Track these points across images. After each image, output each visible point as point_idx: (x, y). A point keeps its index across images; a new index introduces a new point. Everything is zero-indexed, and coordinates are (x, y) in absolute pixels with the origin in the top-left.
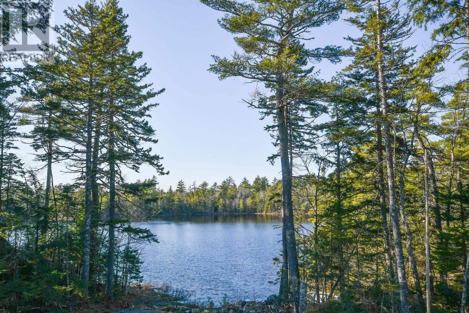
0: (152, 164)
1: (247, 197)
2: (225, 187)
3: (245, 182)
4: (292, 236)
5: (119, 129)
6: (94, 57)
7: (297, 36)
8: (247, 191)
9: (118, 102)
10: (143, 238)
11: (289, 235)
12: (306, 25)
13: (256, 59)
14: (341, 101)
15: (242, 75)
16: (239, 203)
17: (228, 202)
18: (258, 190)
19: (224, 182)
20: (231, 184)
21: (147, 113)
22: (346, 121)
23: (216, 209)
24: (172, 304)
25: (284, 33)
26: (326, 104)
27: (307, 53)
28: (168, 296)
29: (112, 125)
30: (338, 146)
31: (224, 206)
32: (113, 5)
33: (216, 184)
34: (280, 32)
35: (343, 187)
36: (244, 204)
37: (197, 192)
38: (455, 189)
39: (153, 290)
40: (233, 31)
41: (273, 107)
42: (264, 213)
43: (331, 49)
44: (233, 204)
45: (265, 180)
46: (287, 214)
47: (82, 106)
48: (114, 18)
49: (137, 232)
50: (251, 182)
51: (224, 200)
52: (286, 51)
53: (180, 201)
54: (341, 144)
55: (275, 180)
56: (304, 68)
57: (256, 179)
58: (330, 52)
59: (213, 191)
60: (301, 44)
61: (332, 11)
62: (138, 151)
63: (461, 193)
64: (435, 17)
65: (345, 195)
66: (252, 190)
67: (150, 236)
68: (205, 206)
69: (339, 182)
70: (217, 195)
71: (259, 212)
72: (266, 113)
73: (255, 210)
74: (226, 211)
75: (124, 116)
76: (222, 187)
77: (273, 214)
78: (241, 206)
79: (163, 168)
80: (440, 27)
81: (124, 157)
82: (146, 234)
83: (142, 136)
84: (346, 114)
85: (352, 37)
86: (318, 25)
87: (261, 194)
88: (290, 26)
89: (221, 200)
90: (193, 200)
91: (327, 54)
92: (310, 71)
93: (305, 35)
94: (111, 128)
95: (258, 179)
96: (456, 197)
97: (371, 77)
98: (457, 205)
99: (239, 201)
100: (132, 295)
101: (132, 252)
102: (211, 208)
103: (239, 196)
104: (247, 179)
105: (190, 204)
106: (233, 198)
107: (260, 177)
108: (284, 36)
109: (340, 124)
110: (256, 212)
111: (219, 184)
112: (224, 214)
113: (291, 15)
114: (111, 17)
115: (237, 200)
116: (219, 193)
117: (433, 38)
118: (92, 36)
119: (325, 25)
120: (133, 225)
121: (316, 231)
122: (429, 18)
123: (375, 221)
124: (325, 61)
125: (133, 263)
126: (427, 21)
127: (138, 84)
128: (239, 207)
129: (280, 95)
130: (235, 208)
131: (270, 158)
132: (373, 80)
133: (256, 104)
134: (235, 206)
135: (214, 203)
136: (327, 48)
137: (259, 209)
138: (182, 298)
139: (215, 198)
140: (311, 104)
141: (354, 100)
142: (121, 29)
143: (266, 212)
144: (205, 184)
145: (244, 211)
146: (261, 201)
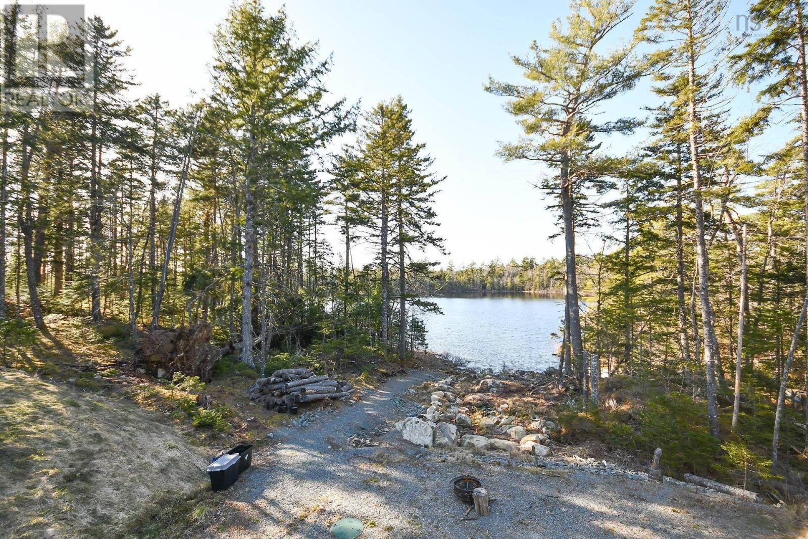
0: (435, 245)
1: (514, 275)
2: (493, 267)
3: (513, 262)
4: (576, 312)
5: (407, 214)
6: (386, 151)
7: (586, 112)
8: (515, 270)
9: (405, 191)
10: (431, 310)
11: (573, 312)
12: (596, 100)
13: (538, 140)
14: (633, 177)
15: (526, 157)
16: (507, 281)
17: (496, 280)
18: (526, 269)
19: (492, 262)
20: (498, 264)
21: (432, 198)
22: (638, 197)
23: (484, 287)
24: (453, 368)
25: (570, 110)
26: (614, 180)
27: (595, 129)
28: (448, 362)
29: (401, 211)
30: (628, 224)
31: (492, 284)
32: (399, 102)
33: (484, 264)
34: (566, 109)
35: (631, 266)
36: (512, 282)
37: (466, 271)
38: (771, 267)
39: (434, 355)
40: (516, 114)
41: (556, 186)
42: (532, 292)
43: (624, 122)
44: (501, 282)
46: (571, 292)
47: (376, 196)
48: (401, 115)
49: (426, 305)
50: (519, 262)
51: (492, 278)
52: (574, 129)
53: (450, 279)
54: (630, 222)
55: (544, 259)
56: (591, 144)
57: (525, 258)
58: (622, 125)
59: (481, 271)
60: (589, 119)
61: (627, 80)
62: (422, 234)
63: (778, 272)
64: (761, 77)
65: (633, 273)
66: (520, 269)
67: (435, 309)
68: (473, 284)
69: (627, 260)
70: (485, 274)
71: (527, 290)
72: (547, 194)
73: (523, 288)
74: (494, 289)
75: (410, 203)
76: (490, 267)
77: (541, 292)
78: (509, 285)
80: (767, 88)
81: (411, 240)
82: (433, 307)
83: (426, 220)
84: (639, 190)
85: (649, 106)
86: (610, 97)
88: (576, 103)
89: (489, 278)
90: (462, 278)
91: (619, 128)
92: (598, 147)
93: (593, 109)
94: (400, 214)
96: (771, 276)
97: (671, 148)
98: (771, 285)
99: (507, 279)
100: (418, 359)
101: (418, 322)
102: (480, 286)
103: (506, 274)
104: (515, 259)
105: (459, 283)
106: (501, 276)
107: (529, 257)
108: (570, 113)
109: (631, 199)
110: (524, 290)
111: (488, 263)
112: (493, 291)
113: (578, 90)
114: (398, 114)
115: (504, 279)
116: (487, 272)
117: (758, 100)
118: (384, 133)
119: (619, 94)
120: (423, 300)
121: (599, 308)
122: (753, 78)
123: (671, 300)
124: (616, 135)
125: (419, 331)
126: (750, 82)
127: (422, 174)
128: (507, 285)
129: (564, 175)
130: (503, 287)
131: (550, 237)
132: (674, 151)
133: (540, 185)
134: (503, 284)
135: (482, 281)
136: (620, 121)
137: (527, 287)
138: (461, 364)
139: (483, 277)
140: (597, 181)
141: (650, 175)
142: (407, 124)
143: (535, 290)
144: (474, 264)
145: (512, 289)
146: (529, 280)
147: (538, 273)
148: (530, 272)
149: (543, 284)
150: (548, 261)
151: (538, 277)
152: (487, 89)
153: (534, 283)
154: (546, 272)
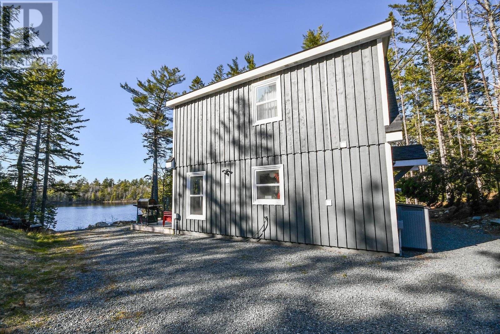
1: (97, 191)
2: (79, 186)
3: (96, 181)
8: (98, 187)
16: (91, 195)
17: (81, 194)
18: (106, 187)
19: (79, 181)
20: (84, 182)
23: (71, 199)
31: (78, 197)
33: (71, 182)
36: (95, 196)
42: (110, 202)
45: (112, 180)
50: (101, 182)
55: (119, 180)
57: (105, 179)
66: (101, 187)
71: (107, 201)
74: (80, 201)
76: (77, 184)
77: (117, 202)
78: (93, 197)
79: (80, 161)
87: (109, 189)
99: (91, 194)
103: (91, 190)
104: (98, 179)
106: (87, 191)
107: (109, 179)
110: (104, 201)
112: (78, 202)
115: (89, 194)
128: (90, 198)
130: (87, 199)
134: (87, 197)
137: (107, 199)
143: (112, 201)
145: (95, 200)
146: (109, 194)
147: (115, 189)
149: (118, 197)
150: (122, 182)
151: (115, 192)
152: (122, 86)
153: (112, 196)
154: (120, 189)
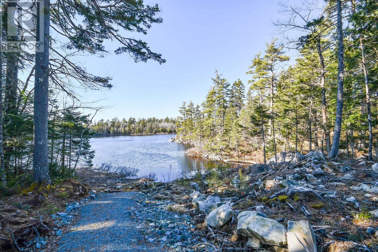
1: (125, 127)
2: (113, 123)
3: (124, 120)
8: (125, 124)
16: (121, 129)
17: (115, 129)
18: (131, 123)
19: (113, 119)
20: (116, 120)
23: (109, 132)
31: (114, 131)
33: (108, 120)
36: (124, 130)
37: (98, 124)
44: (119, 130)
45: (134, 119)
50: (127, 120)
55: (139, 119)
59: (107, 124)
66: (128, 123)
68: (102, 131)
70: (109, 125)
77: (139, 134)
78: (123, 131)
89: (112, 128)
90: (96, 128)
95: (131, 119)
102: (106, 132)
103: (121, 126)
104: (125, 118)
105: (94, 130)
106: (119, 127)
110: (131, 134)
111: (111, 120)
112: (114, 134)
128: (122, 131)
130: (120, 132)
135: (108, 129)
137: (132, 132)
143: (136, 133)
144: (102, 120)
145: (125, 133)
146: (133, 128)
147: (137, 125)
148: (133, 125)
149: (140, 130)
150: (141, 120)
151: (137, 127)
153: (136, 130)
154: (141, 125)
